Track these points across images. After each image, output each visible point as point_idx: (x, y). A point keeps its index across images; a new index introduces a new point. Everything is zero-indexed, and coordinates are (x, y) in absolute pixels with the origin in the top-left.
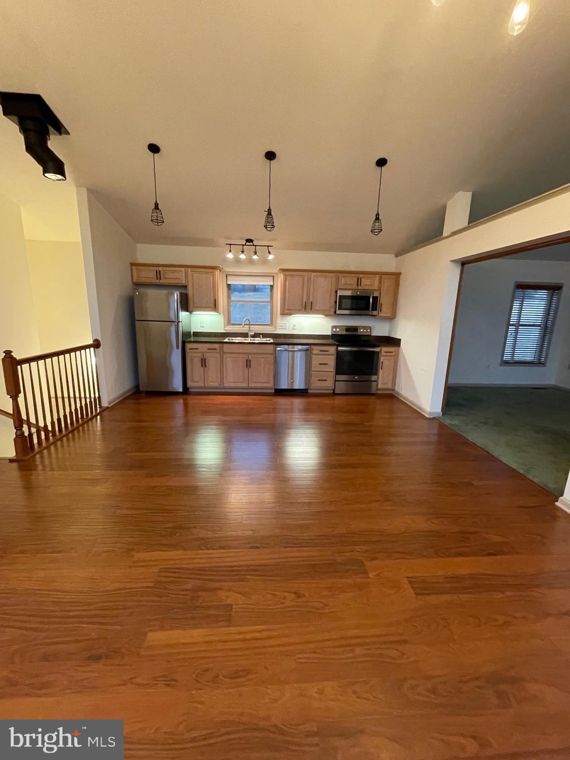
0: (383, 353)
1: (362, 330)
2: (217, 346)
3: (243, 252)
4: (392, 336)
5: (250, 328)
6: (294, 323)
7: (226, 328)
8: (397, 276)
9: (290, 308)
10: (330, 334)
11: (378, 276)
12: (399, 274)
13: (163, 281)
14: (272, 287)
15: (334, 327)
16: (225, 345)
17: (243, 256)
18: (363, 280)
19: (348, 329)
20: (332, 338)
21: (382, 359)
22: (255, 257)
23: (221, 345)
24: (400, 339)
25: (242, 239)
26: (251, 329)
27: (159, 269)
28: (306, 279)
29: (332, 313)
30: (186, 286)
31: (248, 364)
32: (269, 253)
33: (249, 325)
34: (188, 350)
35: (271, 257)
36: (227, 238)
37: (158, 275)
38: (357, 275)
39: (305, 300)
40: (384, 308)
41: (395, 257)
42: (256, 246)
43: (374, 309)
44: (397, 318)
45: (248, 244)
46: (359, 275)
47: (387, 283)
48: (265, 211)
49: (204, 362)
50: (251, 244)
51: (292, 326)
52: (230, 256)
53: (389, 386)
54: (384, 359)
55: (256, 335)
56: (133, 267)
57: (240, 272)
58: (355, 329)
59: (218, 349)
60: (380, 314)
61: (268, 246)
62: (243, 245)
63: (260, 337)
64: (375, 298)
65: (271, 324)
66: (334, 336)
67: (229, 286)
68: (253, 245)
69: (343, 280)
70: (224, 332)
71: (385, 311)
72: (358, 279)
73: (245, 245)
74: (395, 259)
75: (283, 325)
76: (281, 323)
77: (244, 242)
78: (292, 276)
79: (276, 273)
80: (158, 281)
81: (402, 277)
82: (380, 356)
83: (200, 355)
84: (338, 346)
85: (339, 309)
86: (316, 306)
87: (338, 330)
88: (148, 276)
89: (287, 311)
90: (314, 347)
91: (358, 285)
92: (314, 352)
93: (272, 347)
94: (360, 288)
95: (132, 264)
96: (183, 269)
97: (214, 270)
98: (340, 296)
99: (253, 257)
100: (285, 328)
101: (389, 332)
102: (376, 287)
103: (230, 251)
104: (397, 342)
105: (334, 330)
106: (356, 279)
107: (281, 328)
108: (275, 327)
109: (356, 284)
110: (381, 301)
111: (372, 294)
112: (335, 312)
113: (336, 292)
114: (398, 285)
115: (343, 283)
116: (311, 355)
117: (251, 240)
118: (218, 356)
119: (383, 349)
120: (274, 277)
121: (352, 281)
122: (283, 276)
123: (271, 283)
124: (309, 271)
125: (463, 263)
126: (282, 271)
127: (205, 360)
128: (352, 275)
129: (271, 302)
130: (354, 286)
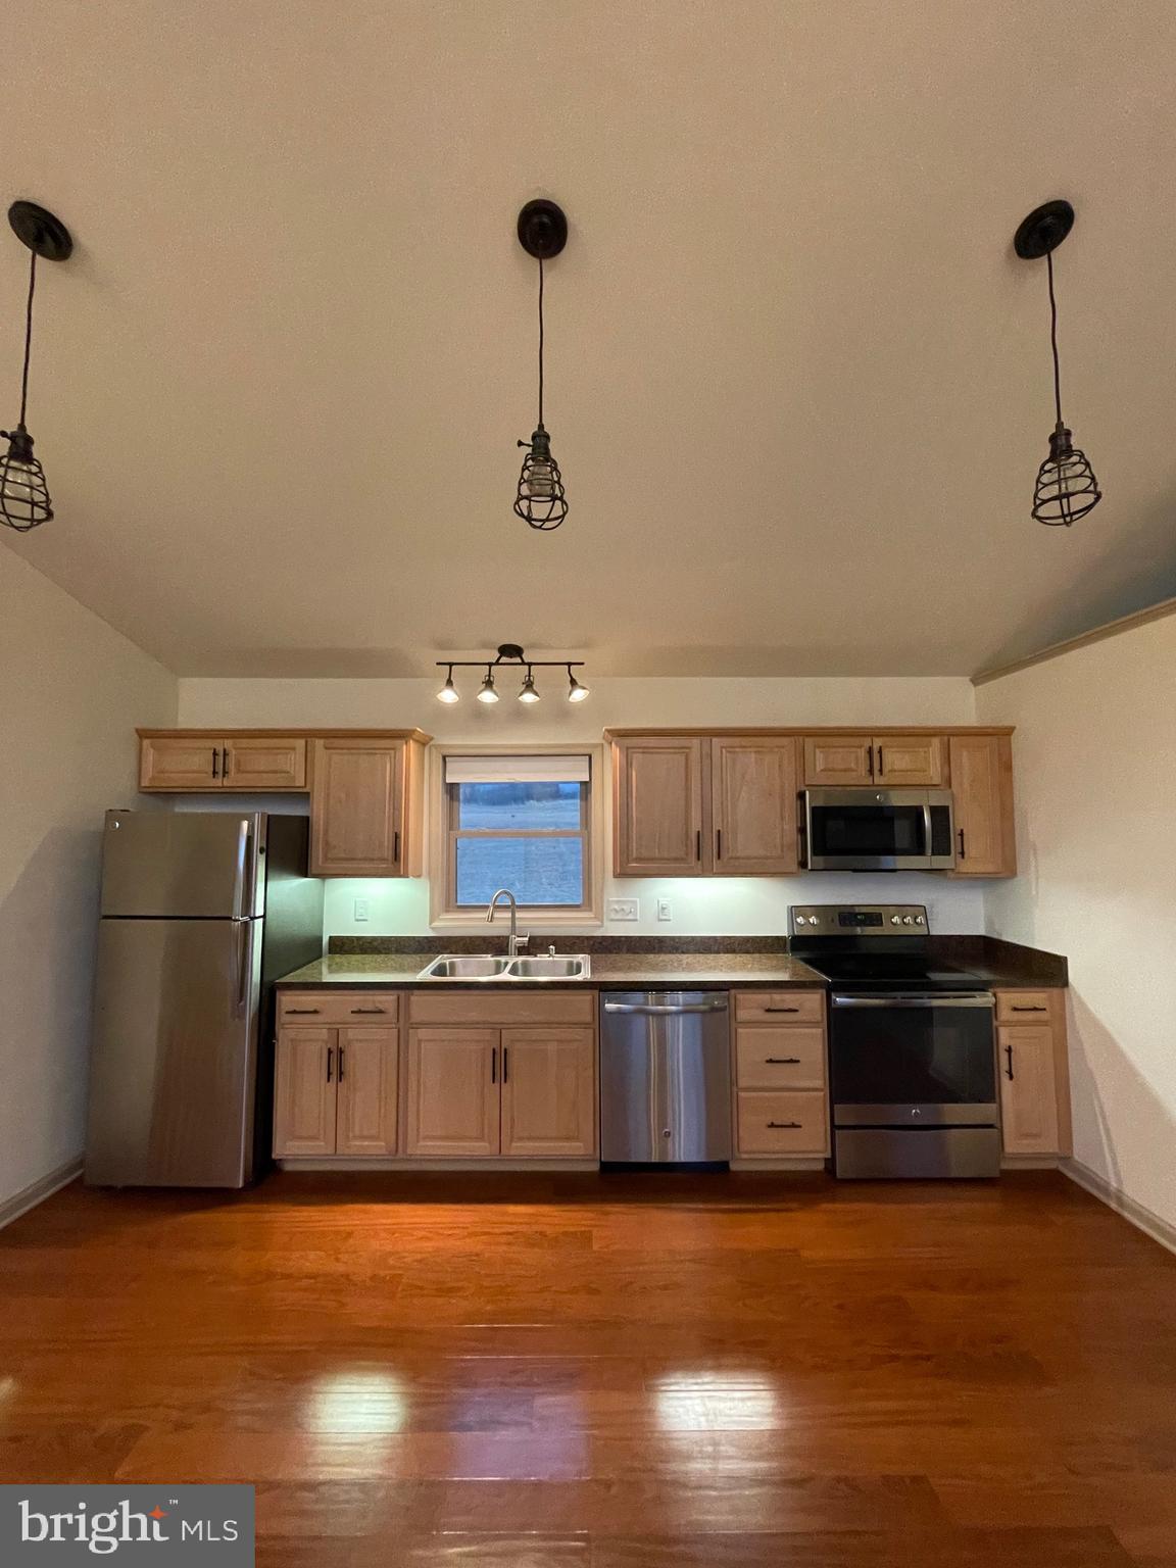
0: (1005, 1014)
1: (896, 919)
2: (387, 1000)
3: (489, 684)
4: (1005, 938)
5: (513, 918)
6: (663, 902)
7: (435, 924)
8: (999, 737)
9: (645, 853)
10: (782, 931)
11: (936, 741)
12: (1008, 732)
13: (233, 780)
14: (586, 786)
15: (797, 911)
16: (417, 998)
17: (488, 697)
18: (888, 757)
19: (848, 915)
20: (793, 951)
21: (1005, 1037)
22: (528, 698)
23: (402, 993)
24: (1062, 959)
25: (485, 645)
26: (518, 923)
27: (222, 744)
28: (695, 755)
29: (794, 867)
30: (308, 793)
31: (500, 1065)
32: (573, 682)
33: (513, 908)
34: (282, 1018)
35: (578, 695)
36: (442, 645)
37: (220, 763)
38: (867, 742)
39: (696, 826)
40: (971, 849)
41: (972, 686)
42: (530, 664)
43: (942, 849)
44: (1019, 877)
45: (504, 659)
46: (872, 741)
47: (968, 762)
48: (520, 444)
49: (336, 1063)
50: (516, 659)
51: (655, 909)
52: (448, 696)
53: (1049, 1145)
54: (1011, 1037)
55: (535, 945)
56: (146, 742)
58: (873, 917)
59: (392, 1008)
60: (967, 866)
61: (569, 664)
62: (490, 664)
63: (547, 952)
64: (941, 814)
65: (587, 904)
66: (798, 944)
67: (452, 790)
68: (523, 663)
69: (819, 755)
70: (431, 934)
71: (978, 852)
72: (870, 751)
73: (497, 663)
74: (972, 690)
75: (626, 908)
76: (618, 902)
77: (494, 656)
78: (645, 750)
79: (595, 746)
80: (218, 782)
81: (1017, 742)
82: (995, 1023)
83: (323, 1034)
84: (830, 990)
85: (814, 853)
86: (743, 843)
87: (812, 920)
88: (190, 766)
89: (635, 864)
90: (743, 997)
91: (871, 771)
92: (742, 1015)
93: (585, 999)
94: (879, 780)
95: (143, 734)
96: (300, 743)
97: (397, 742)
98: (813, 809)
99: (520, 698)
100: (630, 917)
101: (990, 923)
102: (935, 773)
103: (449, 683)
104: (1048, 970)
105: (800, 920)
106: (862, 753)
107: (619, 917)
108: (599, 917)
109: (863, 768)
110: (959, 820)
111: (927, 801)
112: (803, 864)
113: (801, 796)
114: (1008, 767)
115: (820, 766)
116: (734, 1025)
117: (517, 650)
118: (388, 1036)
119: (1004, 999)
120: (590, 756)
121: (850, 760)
122: (618, 751)
123: (583, 777)
124: (708, 734)
126: (619, 736)
127: (342, 1053)
128: (855, 741)
129: (585, 833)
130: (858, 776)
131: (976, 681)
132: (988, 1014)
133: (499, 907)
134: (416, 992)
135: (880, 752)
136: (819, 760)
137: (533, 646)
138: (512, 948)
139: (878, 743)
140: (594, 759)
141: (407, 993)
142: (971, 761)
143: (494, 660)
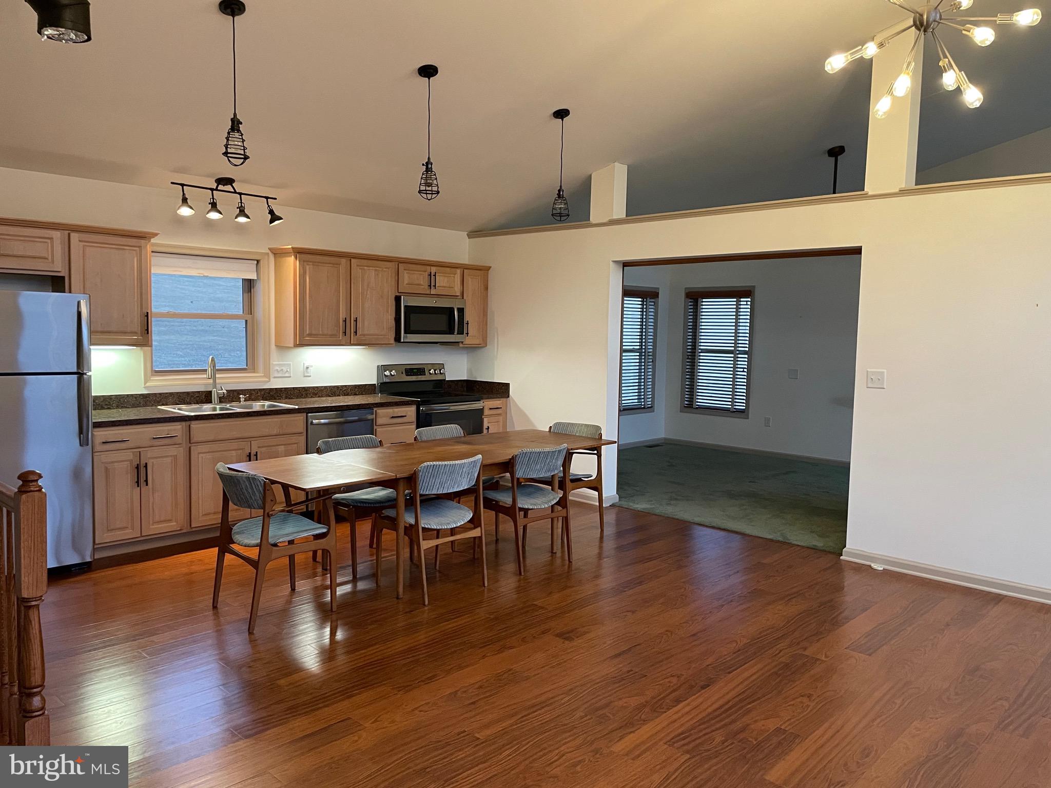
0: (486, 412)
1: (432, 371)
2: (176, 429)
3: (213, 205)
5: (212, 378)
6: (307, 365)
7: (148, 384)
8: (483, 271)
9: (314, 332)
10: (374, 381)
11: (459, 271)
12: (487, 269)
15: (387, 368)
16: (195, 425)
17: (214, 216)
18: (441, 281)
19: (411, 370)
20: (381, 392)
21: (486, 420)
22: (242, 220)
23: (185, 424)
24: (508, 385)
25: (208, 176)
29: (392, 341)
30: (64, 277)
33: (211, 371)
34: (96, 448)
36: (173, 169)
38: (428, 268)
39: (342, 316)
40: (473, 329)
41: (468, 239)
42: (240, 194)
43: (461, 332)
44: (488, 346)
45: (220, 187)
46: (432, 268)
49: (140, 474)
50: (229, 188)
51: (302, 369)
52: (186, 212)
54: (488, 422)
55: (232, 396)
57: (175, 247)
58: (418, 370)
59: (179, 434)
60: (468, 341)
62: (212, 190)
63: (239, 400)
64: (461, 311)
65: (252, 368)
66: (385, 387)
68: (235, 192)
69: (406, 276)
71: (473, 334)
72: (430, 274)
73: (217, 189)
75: (284, 369)
76: (280, 366)
77: (213, 183)
78: (316, 264)
79: (267, 255)
81: (491, 276)
82: (482, 416)
83: (129, 455)
84: (419, 404)
85: (405, 333)
86: (368, 327)
87: (392, 373)
89: (308, 338)
90: (381, 411)
91: (430, 286)
92: (380, 421)
93: (301, 417)
94: (434, 293)
96: (56, 235)
97: (143, 242)
98: (405, 307)
99: (236, 220)
100: (287, 375)
101: (470, 371)
102: (457, 290)
103: (185, 201)
104: (501, 390)
105: (387, 373)
106: (426, 274)
107: (280, 374)
108: (267, 375)
109: (427, 284)
110: (468, 317)
111: (456, 305)
112: (397, 339)
113: (398, 299)
114: (486, 288)
115: (406, 282)
116: (375, 427)
117: (230, 181)
118: (180, 452)
119: (487, 404)
120: (258, 261)
121: (421, 279)
122: (298, 262)
123: (253, 276)
124: (350, 256)
125: (626, 264)
126: (299, 252)
127: (146, 466)
128: (423, 268)
129: (249, 317)
130: (424, 289)
131: (469, 236)
132: (481, 411)
134: (193, 422)
135: (435, 275)
136: (406, 278)
137: (244, 181)
138: (215, 397)
139: (433, 270)
140: (261, 263)
141: (188, 423)
142: (472, 284)
143: (214, 186)
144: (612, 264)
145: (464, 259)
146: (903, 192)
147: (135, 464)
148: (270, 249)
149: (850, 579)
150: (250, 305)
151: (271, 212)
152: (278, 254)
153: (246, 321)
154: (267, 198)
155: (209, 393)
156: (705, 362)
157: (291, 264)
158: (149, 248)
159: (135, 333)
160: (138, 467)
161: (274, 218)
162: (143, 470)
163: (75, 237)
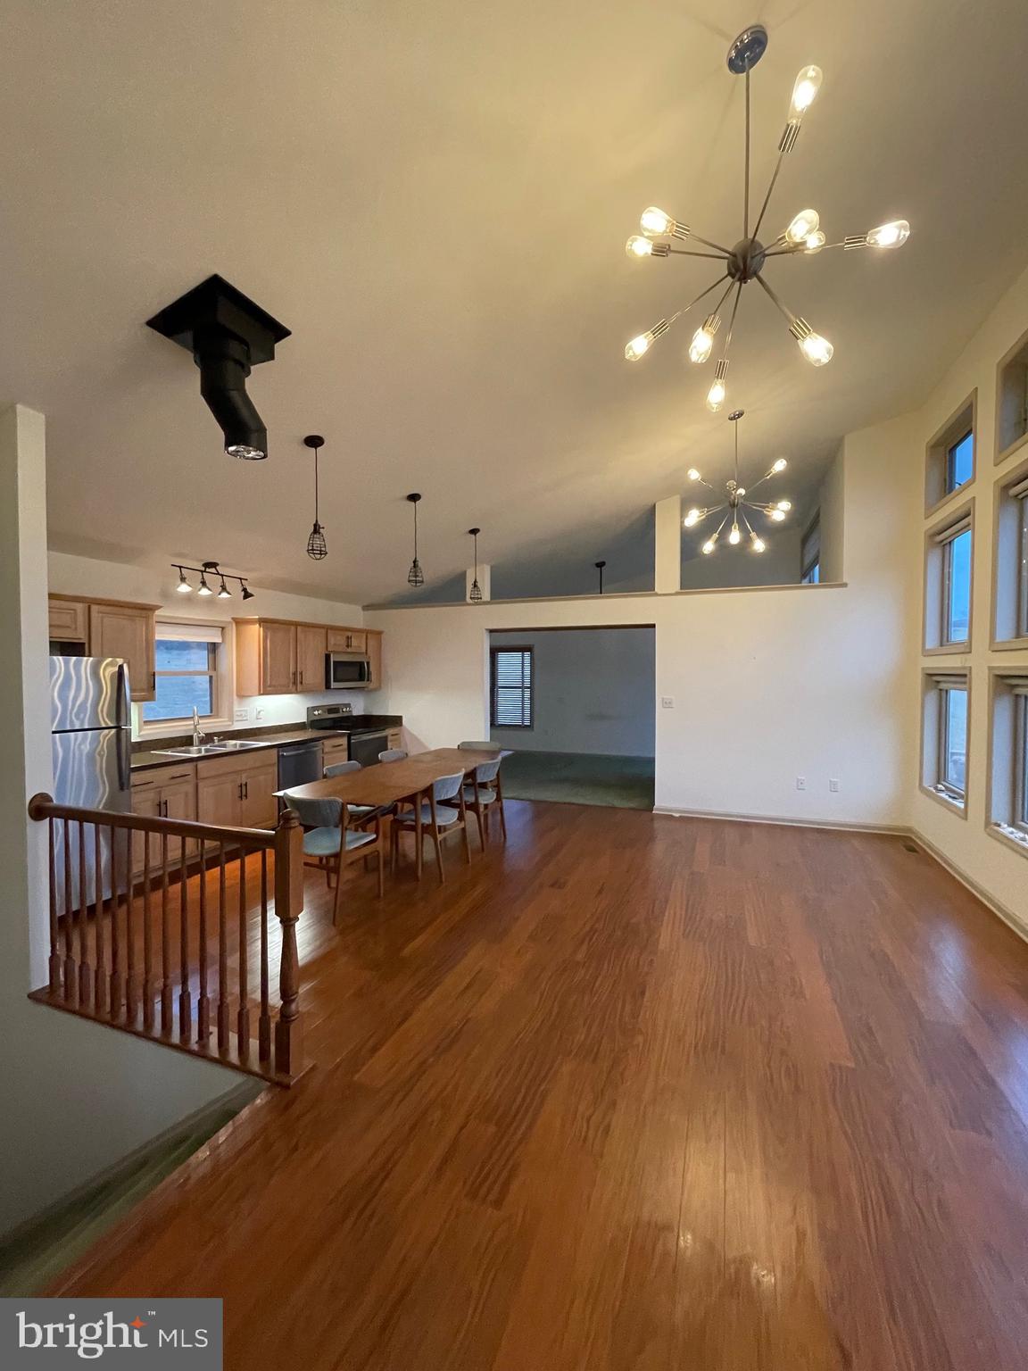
0: (390, 738)
1: (344, 710)
2: (188, 768)
3: (204, 583)
4: (374, 714)
6: (259, 709)
7: (142, 733)
8: (378, 635)
9: (274, 683)
10: (305, 720)
11: (364, 635)
14: (216, 645)
15: (315, 708)
16: (201, 765)
17: (204, 592)
18: (354, 642)
19: (332, 710)
20: (313, 728)
21: (389, 746)
22: (224, 595)
23: (198, 762)
24: (401, 717)
25: (198, 560)
28: (292, 634)
29: (324, 688)
30: (84, 643)
31: (244, 791)
33: (190, 719)
38: (346, 633)
39: (292, 670)
40: (373, 677)
42: (222, 575)
43: (367, 680)
44: (382, 689)
45: (208, 570)
46: (348, 633)
47: (372, 644)
50: (213, 570)
51: (255, 713)
52: (184, 588)
54: (388, 743)
55: (208, 738)
58: (336, 709)
59: (190, 773)
60: (372, 686)
62: (202, 571)
64: (368, 663)
65: (217, 714)
66: (314, 724)
68: (218, 574)
69: (332, 638)
70: (139, 740)
71: (374, 681)
72: (348, 638)
73: (205, 571)
74: (362, 612)
75: (243, 713)
76: (240, 711)
77: (202, 566)
78: (273, 630)
79: (230, 623)
81: (383, 636)
82: (386, 741)
83: (151, 795)
84: (350, 735)
85: (334, 681)
86: (309, 678)
87: (320, 712)
89: (269, 688)
90: (327, 742)
91: (348, 647)
92: (326, 750)
93: (275, 751)
94: (349, 650)
96: (80, 607)
97: (150, 613)
98: (333, 662)
99: (221, 595)
101: (366, 708)
102: (364, 649)
103: (183, 579)
104: (396, 721)
105: (314, 713)
106: (344, 638)
107: (240, 719)
108: (231, 719)
109: (346, 644)
110: (371, 669)
111: (364, 660)
112: (328, 687)
114: (381, 647)
115: (332, 643)
116: (322, 755)
117: (214, 565)
118: (190, 788)
119: (389, 732)
120: (223, 628)
121: (341, 640)
122: (262, 629)
123: (218, 640)
124: (296, 624)
125: (491, 631)
126: (263, 622)
127: (166, 803)
128: (341, 633)
129: (213, 674)
130: (343, 648)
131: (363, 610)
132: (386, 737)
133: (200, 717)
135: (350, 638)
136: (332, 640)
137: (226, 565)
138: (196, 740)
139: (349, 634)
140: (226, 630)
141: (195, 763)
142: (372, 642)
143: (203, 569)
144: (485, 631)
145: (360, 625)
146: (677, 594)
147: (157, 802)
148: (233, 618)
149: (657, 825)
150: (214, 664)
151: (245, 590)
152: (239, 622)
153: (211, 677)
154: (241, 579)
155: (191, 737)
156: (502, 695)
157: (255, 631)
158: (155, 619)
159: (142, 690)
160: (159, 805)
161: (247, 595)
162: (163, 807)
163: (94, 608)
